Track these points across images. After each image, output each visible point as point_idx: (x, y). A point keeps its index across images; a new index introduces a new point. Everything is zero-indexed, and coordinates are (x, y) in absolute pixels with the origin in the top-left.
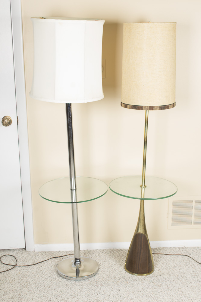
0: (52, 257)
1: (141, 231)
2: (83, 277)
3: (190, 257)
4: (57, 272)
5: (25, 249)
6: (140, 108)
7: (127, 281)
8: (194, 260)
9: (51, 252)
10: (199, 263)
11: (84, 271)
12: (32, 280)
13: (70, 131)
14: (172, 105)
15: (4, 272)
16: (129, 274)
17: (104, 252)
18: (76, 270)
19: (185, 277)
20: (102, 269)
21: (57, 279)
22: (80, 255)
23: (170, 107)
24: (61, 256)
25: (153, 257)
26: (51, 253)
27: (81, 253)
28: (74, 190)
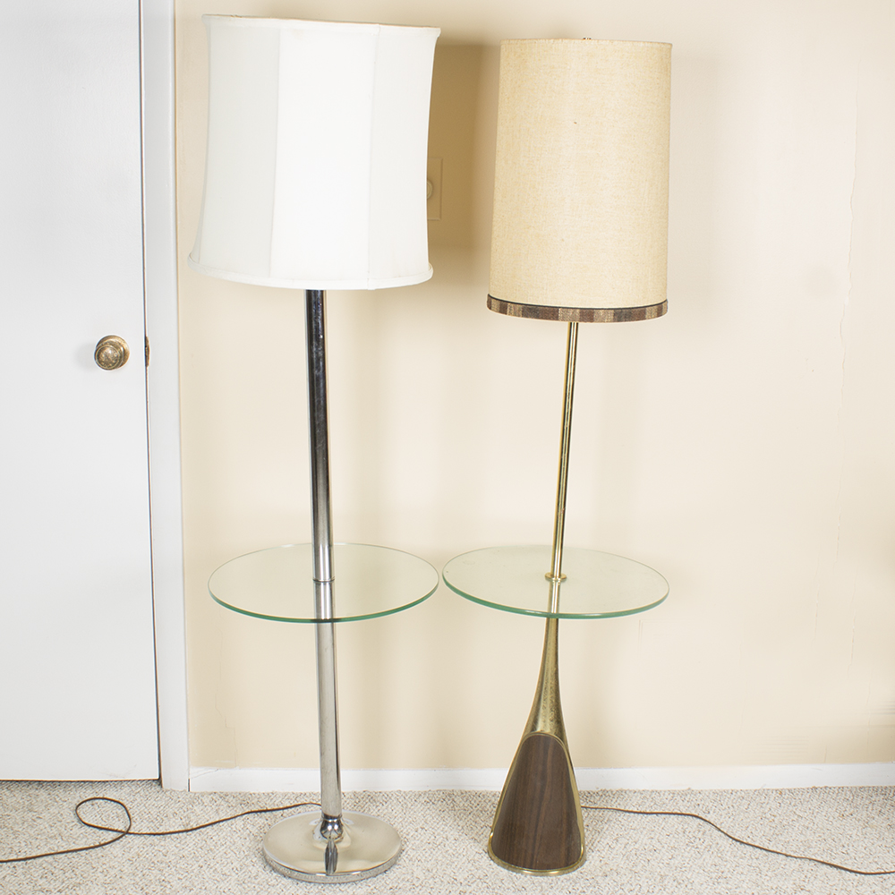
0: (247, 811)
1: (545, 726)
2: (348, 873)
3: (705, 821)
4: (264, 855)
5: (159, 781)
6: (550, 315)
7: (494, 889)
8: (720, 830)
9: (245, 794)
10: (734, 839)
11: (351, 855)
12: (179, 879)
13: (318, 384)
14: (655, 307)
15: (86, 849)
16: (502, 869)
17: (421, 798)
18: (327, 849)
19: (686, 883)
20: (412, 853)
21: (263, 877)
22: (339, 806)
23: (647, 315)
24: (276, 807)
25: (585, 819)
26: (244, 798)
27: (343, 801)
28: (325, 582)
